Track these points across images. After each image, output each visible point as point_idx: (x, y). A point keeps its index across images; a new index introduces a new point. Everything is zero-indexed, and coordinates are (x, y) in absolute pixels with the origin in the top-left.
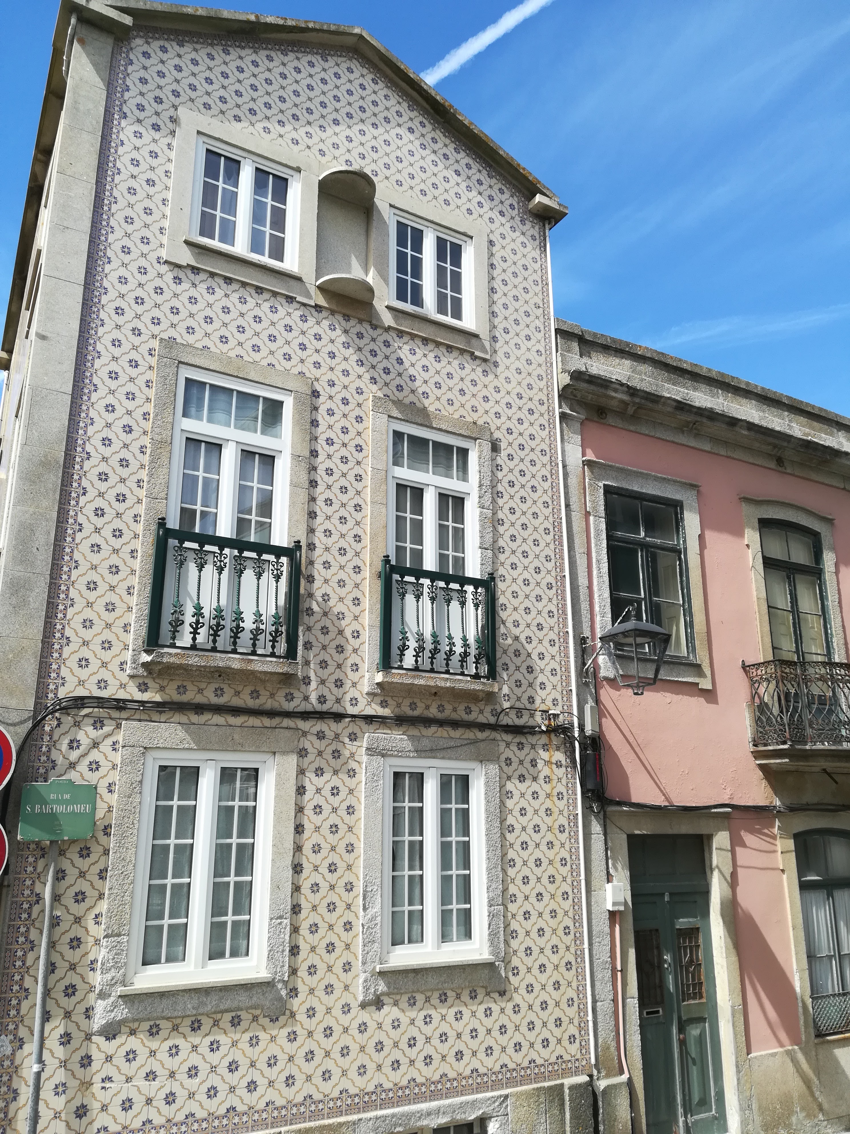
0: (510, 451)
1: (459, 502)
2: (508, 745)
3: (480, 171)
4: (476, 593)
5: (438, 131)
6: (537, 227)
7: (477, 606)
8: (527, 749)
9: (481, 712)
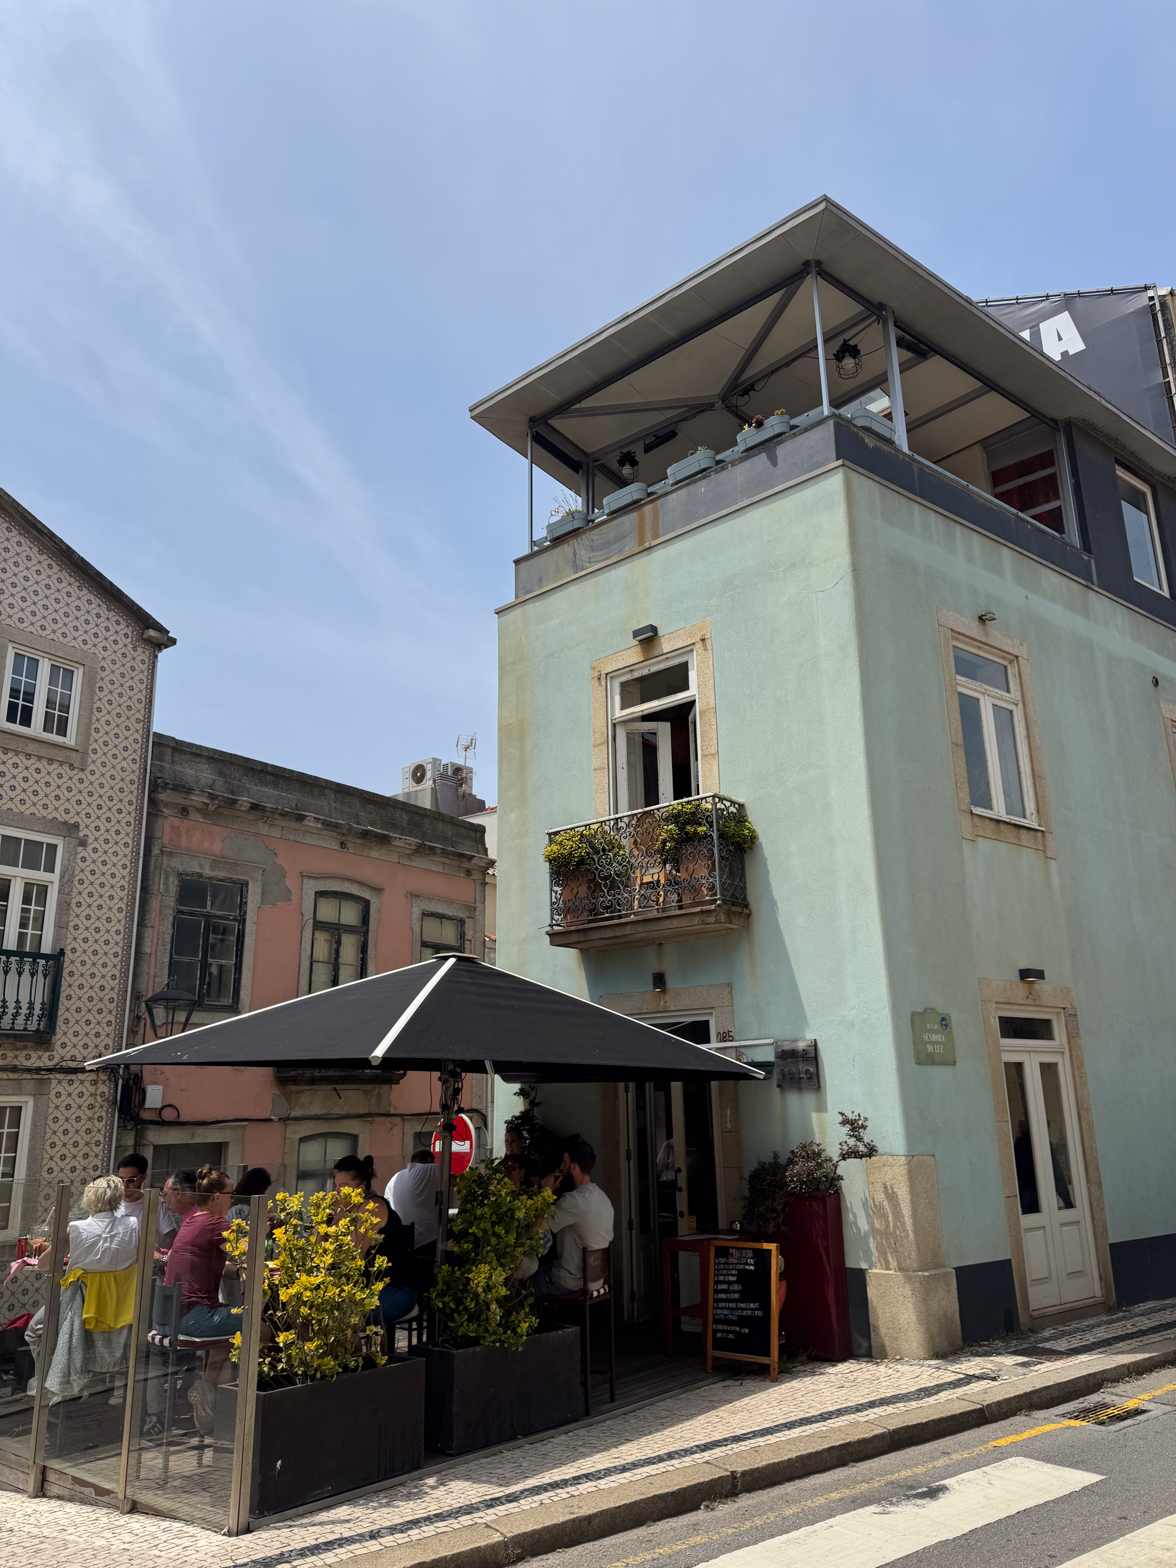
0: (95, 845)
1: (43, 890)
2: (60, 1082)
3: (99, 606)
4: (47, 965)
5: (64, 572)
6: (147, 653)
7: (45, 976)
8: (76, 1085)
9: (40, 1057)
